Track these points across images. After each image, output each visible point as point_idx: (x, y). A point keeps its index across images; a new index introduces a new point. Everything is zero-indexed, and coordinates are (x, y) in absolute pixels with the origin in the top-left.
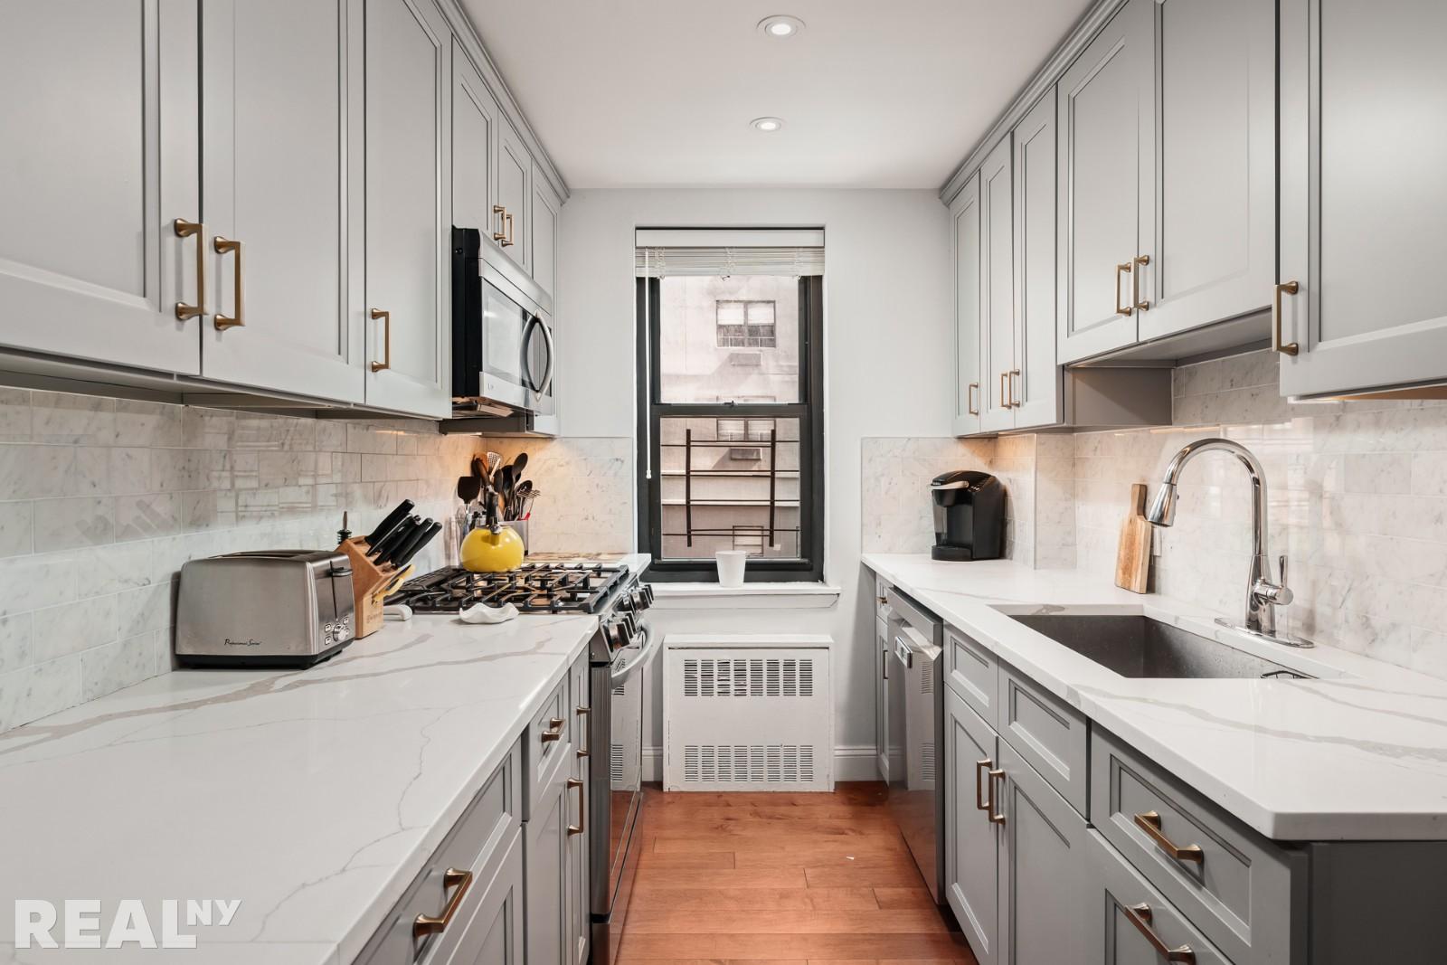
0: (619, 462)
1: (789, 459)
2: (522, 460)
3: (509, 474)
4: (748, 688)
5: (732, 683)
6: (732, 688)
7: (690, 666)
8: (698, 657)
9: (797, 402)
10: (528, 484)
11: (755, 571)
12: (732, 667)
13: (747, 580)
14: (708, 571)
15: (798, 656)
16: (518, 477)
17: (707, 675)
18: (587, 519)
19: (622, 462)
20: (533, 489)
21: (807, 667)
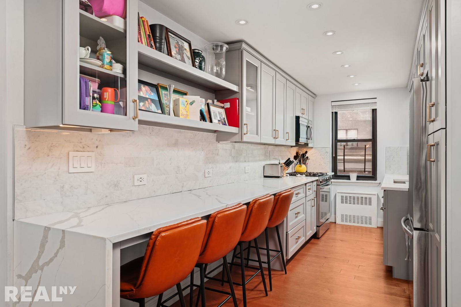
0: (327, 153)
1: (369, 152)
2: (306, 152)
3: (303, 155)
4: (356, 203)
5: (352, 201)
6: (352, 202)
7: (342, 197)
8: (344, 195)
9: (371, 138)
10: (307, 157)
11: (359, 178)
12: (352, 197)
13: (357, 180)
14: (348, 178)
15: (368, 196)
16: (305, 156)
17: (346, 199)
18: (320, 165)
19: (328, 153)
20: (309, 158)
21: (370, 199)
